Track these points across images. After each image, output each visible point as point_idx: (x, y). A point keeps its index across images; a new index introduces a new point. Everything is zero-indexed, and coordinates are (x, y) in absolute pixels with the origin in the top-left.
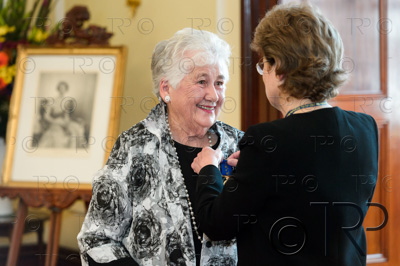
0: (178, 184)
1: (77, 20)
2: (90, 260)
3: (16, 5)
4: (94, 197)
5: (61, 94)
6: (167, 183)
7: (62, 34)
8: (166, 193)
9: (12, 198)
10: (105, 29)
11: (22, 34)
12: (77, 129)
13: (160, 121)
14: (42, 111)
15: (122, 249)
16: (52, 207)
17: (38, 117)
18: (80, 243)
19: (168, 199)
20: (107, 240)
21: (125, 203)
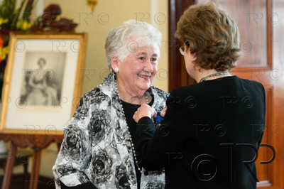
0: (124, 131)
1: (52, 14)
2: (62, 185)
3: (8, 4)
4: (65, 140)
5: (41, 67)
6: (116, 129)
7: (41, 24)
8: (116, 137)
9: (6, 141)
10: (72, 21)
11: (13, 24)
12: (52, 92)
13: (111, 85)
14: (27, 79)
15: (84, 177)
16: (34, 148)
17: (25, 83)
18: (54, 173)
19: (117, 141)
20: (74, 170)
21: (87, 144)
